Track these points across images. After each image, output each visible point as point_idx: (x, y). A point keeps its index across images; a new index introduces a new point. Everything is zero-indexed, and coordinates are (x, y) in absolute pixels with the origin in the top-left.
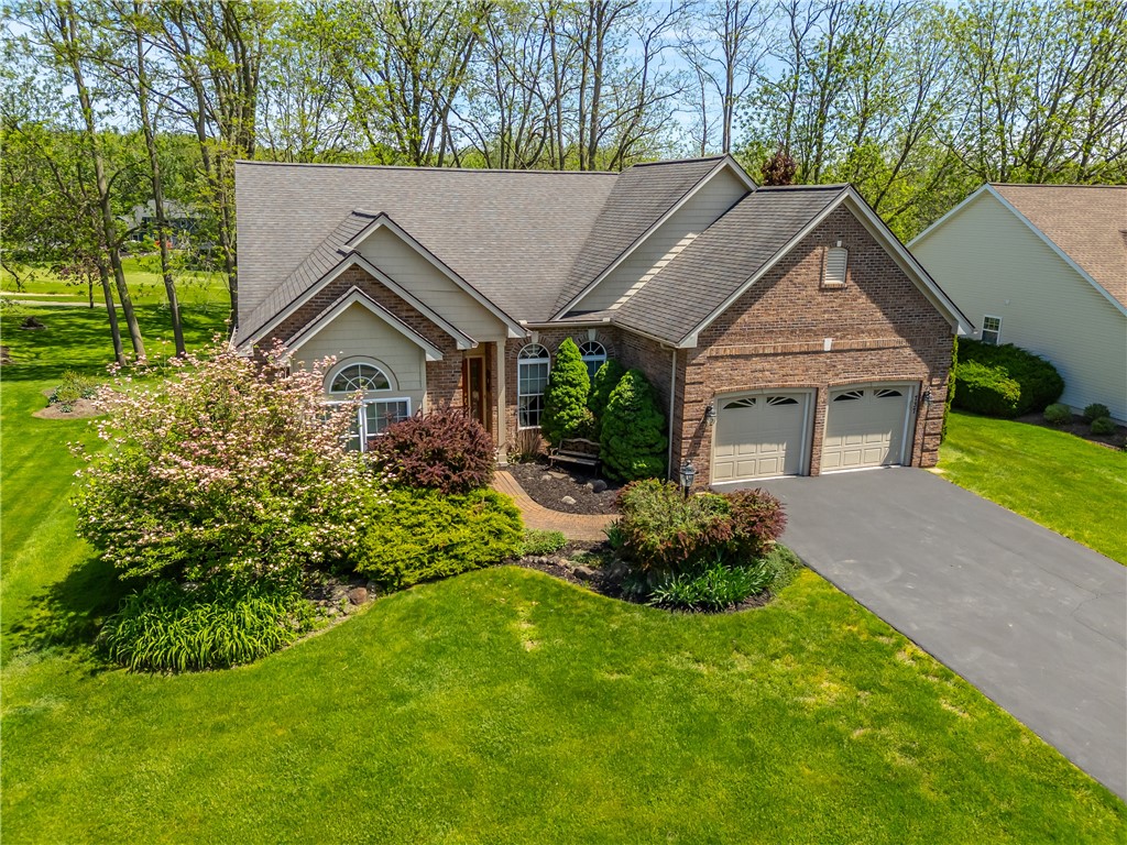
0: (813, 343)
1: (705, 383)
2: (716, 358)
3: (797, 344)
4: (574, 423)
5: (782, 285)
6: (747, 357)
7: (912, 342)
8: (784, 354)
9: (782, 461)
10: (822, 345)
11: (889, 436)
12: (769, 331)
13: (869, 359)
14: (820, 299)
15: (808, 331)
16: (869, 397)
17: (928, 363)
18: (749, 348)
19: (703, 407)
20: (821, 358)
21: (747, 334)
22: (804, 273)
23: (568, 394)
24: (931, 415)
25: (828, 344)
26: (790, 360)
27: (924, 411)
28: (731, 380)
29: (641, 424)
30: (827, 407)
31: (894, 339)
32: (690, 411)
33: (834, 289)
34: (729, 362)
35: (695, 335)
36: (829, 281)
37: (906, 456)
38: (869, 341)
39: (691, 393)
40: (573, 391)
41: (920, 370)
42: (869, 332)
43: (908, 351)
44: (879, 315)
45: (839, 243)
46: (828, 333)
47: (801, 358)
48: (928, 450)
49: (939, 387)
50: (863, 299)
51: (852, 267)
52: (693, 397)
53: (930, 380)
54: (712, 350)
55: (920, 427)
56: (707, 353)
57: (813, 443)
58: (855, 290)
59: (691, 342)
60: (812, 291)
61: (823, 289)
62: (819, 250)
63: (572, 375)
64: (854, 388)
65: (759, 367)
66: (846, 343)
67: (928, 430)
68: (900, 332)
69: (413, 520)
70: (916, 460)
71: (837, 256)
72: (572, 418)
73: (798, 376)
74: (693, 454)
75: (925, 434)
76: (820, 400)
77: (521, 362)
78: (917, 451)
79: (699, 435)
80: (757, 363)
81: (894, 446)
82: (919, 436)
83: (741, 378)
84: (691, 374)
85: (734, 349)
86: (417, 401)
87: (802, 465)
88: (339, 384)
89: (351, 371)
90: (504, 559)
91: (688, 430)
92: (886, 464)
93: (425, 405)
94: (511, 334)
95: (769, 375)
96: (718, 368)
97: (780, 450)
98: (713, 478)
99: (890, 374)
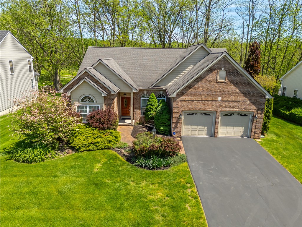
0: (214, 98)
1: (179, 107)
2: (183, 101)
3: (209, 98)
4: (151, 116)
5: (203, 81)
6: (193, 101)
7: (250, 100)
8: (205, 101)
9: (206, 132)
10: (218, 99)
11: (243, 128)
12: (200, 94)
13: (234, 104)
14: (216, 85)
15: (212, 94)
16: (236, 115)
17: (256, 107)
18: (193, 98)
19: (179, 114)
20: (217, 103)
21: (192, 94)
22: (211, 77)
23: (150, 108)
24: (258, 123)
25: (220, 99)
26: (207, 102)
27: (255, 121)
28: (188, 107)
29: (162, 117)
30: (220, 117)
31: (243, 98)
32: (174, 115)
33: (221, 82)
34: (187, 102)
35: (175, 94)
36: (220, 80)
37: (248, 135)
38: (234, 98)
39: (175, 110)
40: (152, 107)
41: (254, 109)
42: (234, 96)
43: (248, 102)
44: (238, 91)
45: (223, 69)
46: (219, 95)
47: (210, 102)
48: (257, 134)
49: (261, 114)
50: (232, 86)
51: (228, 76)
52: (176, 111)
53: (257, 112)
55: (254, 126)
56: (180, 99)
57: (215, 128)
58: (229, 83)
59: (174, 95)
60: (214, 83)
61: (217, 82)
62: (216, 71)
63: (152, 103)
64: (231, 112)
65: (196, 104)
66: (226, 99)
67: (257, 127)
68: (245, 96)
69: (88, 136)
70: (252, 136)
71: (223, 72)
72: (151, 114)
73: (209, 107)
74: (176, 127)
75: (255, 129)
76: (217, 115)
77: (142, 98)
78: (253, 134)
79: (178, 121)
80: (196, 103)
81: (245, 131)
82: (253, 129)
83: (191, 107)
84: (175, 104)
85: (189, 98)
86: (102, 106)
87: (212, 134)
88: (82, 101)
89: (85, 98)
90: (109, 148)
91: (174, 120)
92: (242, 136)
93: (104, 108)
94: (134, 91)
95: (200, 106)
96: (184, 103)
97: (205, 129)
98: (183, 135)
99: (242, 109)
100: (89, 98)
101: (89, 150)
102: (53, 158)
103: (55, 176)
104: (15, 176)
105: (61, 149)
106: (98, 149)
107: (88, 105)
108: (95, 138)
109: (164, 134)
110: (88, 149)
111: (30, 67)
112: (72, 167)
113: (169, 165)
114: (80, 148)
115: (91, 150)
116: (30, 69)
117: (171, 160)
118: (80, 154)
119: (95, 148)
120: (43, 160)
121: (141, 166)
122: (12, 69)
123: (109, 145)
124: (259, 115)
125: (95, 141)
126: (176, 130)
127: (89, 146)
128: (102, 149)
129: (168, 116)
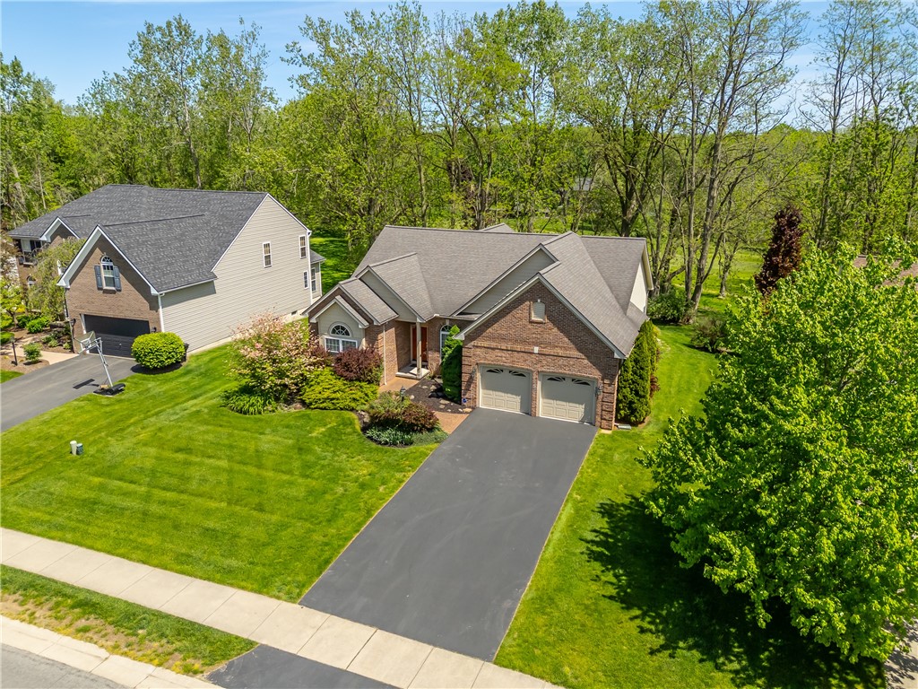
0: (527, 348)
1: (472, 358)
2: (477, 347)
3: (519, 347)
5: (508, 317)
6: (493, 349)
7: (588, 358)
8: (512, 351)
9: (519, 405)
10: (533, 350)
11: (583, 406)
12: (503, 339)
13: (561, 361)
14: (530, 326)
15: (524, 342)
16: (568, 382)
17: (600, 370)
18: (493, 345)
19: (472, 369)
20: (533, 356)
21: (492, 338)
22: (520, 312)
25: (536, 350)
26: (516, 354)
27: (600, 397)
28: (485, 359)
30: (539, 383)
31: (577, 353)
32: (465, 369)
33: (537, 323)
34: (483, 350)
36: (534, 318)
37: (590, 419)
38: (561, 352)
39: (465, 361)
41: (596, 373)
42: (561, 347)
43: (586, 361)
44: (566, 340)
45: (539, 301)
46: (536, 344)
47: (522, 354)
48: (605, 419)
49: (610, 385)
50: (555, 330)
51: (549, 314)
52: (466, 363)
53: (603, 380)
54: (475, 343)
55: (599, 405)
56: (472, 343)
57: (531, 399)
58: (550, 325)
59: (462, 337)
60: (525, 322)
61: (531, 322)
62: (527, 303)
64: (560, 376)
65: (499, 355)
66: (546, 351)
67: (604, 408)
68: (580, 350)
69: (327, 387)
70: (598, 424)
71: (540, 306)
73: (521, 365)
74: (468, 390)
75: (602, 410)
76: (534, 377)
77: (442, 333)
78: (598, 418)
79: (471, 380)
80: (498, 353)
81: (587, 412)
82: (599, 410)
83: (493, 358)
84: (465, 352)
85: (486, 344)
86: (360, 343)
87: (528, 408)
88: (334, 332)
89: (337, 327)
90: (352, 410)
91: (465, 378)
92: (582, 421)
93: (364, 345)
94: (418, 320)
95: (504, 359)
96: (478, 351)
97: (518, 399)
98: (481, 404)
99: (575, 372)
100: (343, 328)
101: (321, 409)
102: (273, 411)
103: (261, 434)
104: (221, 426)
105: (288, 402)
106: (335, 409)
107: (341, 339)
108: (335, 392)
109: (451, 400)
110: (321, 406)
111: (303, 249)
112: (287, 427)
113: (410, 443)
114: (311, 404)
115: (325, 409)
116: (304, 254)
117: (415, 437)
118: (309, 412)
119: (330, 405)
120: (260, 413)
121: (370, 438)
122: (268, 258)
123: (353, 405)
124: (606, 386)
125: (333, 396)
126: (467, 396)
127: (323, 402)
128: (341, 409)
129: (457, 370)
